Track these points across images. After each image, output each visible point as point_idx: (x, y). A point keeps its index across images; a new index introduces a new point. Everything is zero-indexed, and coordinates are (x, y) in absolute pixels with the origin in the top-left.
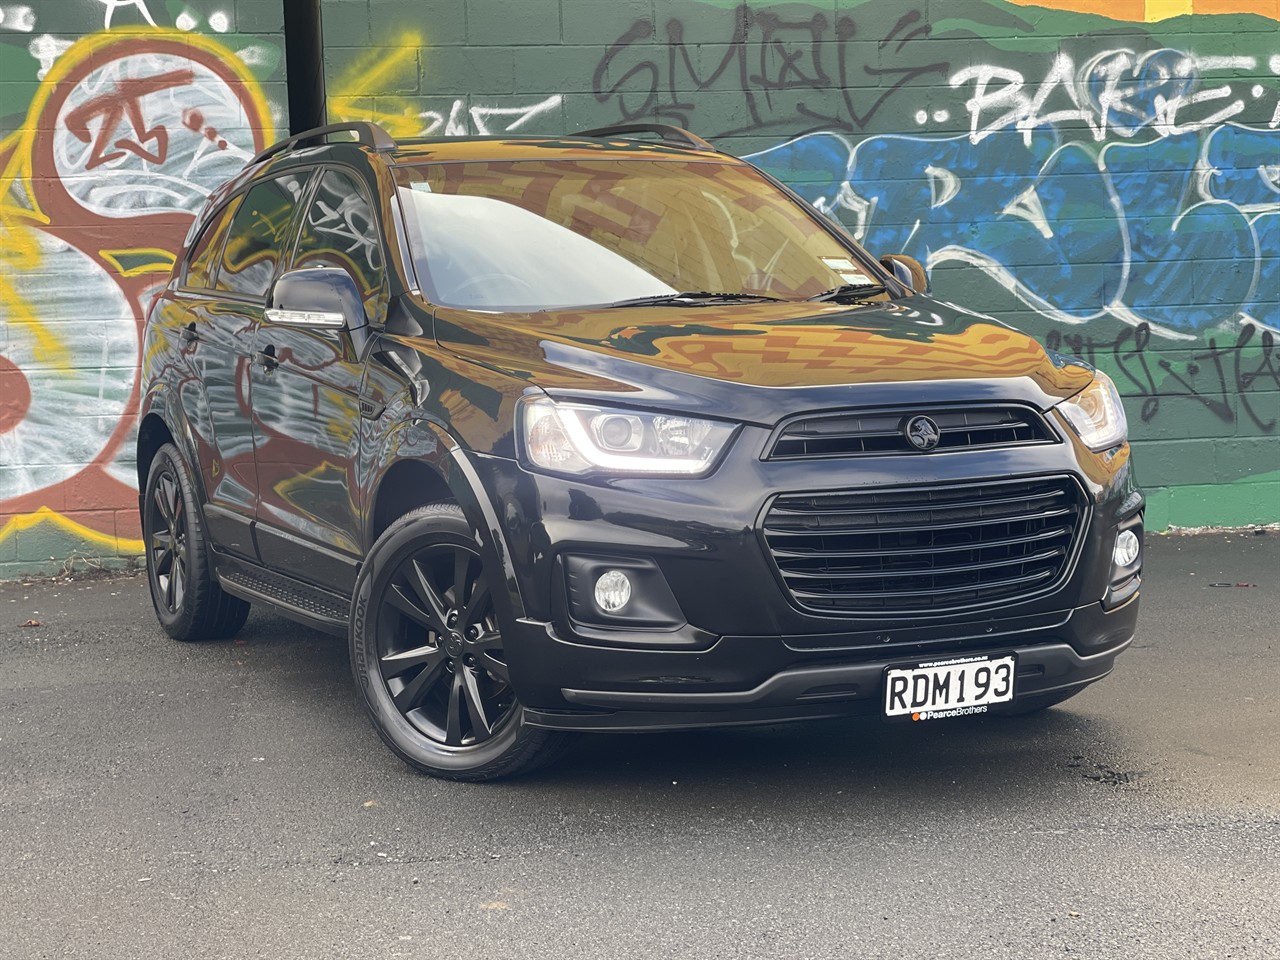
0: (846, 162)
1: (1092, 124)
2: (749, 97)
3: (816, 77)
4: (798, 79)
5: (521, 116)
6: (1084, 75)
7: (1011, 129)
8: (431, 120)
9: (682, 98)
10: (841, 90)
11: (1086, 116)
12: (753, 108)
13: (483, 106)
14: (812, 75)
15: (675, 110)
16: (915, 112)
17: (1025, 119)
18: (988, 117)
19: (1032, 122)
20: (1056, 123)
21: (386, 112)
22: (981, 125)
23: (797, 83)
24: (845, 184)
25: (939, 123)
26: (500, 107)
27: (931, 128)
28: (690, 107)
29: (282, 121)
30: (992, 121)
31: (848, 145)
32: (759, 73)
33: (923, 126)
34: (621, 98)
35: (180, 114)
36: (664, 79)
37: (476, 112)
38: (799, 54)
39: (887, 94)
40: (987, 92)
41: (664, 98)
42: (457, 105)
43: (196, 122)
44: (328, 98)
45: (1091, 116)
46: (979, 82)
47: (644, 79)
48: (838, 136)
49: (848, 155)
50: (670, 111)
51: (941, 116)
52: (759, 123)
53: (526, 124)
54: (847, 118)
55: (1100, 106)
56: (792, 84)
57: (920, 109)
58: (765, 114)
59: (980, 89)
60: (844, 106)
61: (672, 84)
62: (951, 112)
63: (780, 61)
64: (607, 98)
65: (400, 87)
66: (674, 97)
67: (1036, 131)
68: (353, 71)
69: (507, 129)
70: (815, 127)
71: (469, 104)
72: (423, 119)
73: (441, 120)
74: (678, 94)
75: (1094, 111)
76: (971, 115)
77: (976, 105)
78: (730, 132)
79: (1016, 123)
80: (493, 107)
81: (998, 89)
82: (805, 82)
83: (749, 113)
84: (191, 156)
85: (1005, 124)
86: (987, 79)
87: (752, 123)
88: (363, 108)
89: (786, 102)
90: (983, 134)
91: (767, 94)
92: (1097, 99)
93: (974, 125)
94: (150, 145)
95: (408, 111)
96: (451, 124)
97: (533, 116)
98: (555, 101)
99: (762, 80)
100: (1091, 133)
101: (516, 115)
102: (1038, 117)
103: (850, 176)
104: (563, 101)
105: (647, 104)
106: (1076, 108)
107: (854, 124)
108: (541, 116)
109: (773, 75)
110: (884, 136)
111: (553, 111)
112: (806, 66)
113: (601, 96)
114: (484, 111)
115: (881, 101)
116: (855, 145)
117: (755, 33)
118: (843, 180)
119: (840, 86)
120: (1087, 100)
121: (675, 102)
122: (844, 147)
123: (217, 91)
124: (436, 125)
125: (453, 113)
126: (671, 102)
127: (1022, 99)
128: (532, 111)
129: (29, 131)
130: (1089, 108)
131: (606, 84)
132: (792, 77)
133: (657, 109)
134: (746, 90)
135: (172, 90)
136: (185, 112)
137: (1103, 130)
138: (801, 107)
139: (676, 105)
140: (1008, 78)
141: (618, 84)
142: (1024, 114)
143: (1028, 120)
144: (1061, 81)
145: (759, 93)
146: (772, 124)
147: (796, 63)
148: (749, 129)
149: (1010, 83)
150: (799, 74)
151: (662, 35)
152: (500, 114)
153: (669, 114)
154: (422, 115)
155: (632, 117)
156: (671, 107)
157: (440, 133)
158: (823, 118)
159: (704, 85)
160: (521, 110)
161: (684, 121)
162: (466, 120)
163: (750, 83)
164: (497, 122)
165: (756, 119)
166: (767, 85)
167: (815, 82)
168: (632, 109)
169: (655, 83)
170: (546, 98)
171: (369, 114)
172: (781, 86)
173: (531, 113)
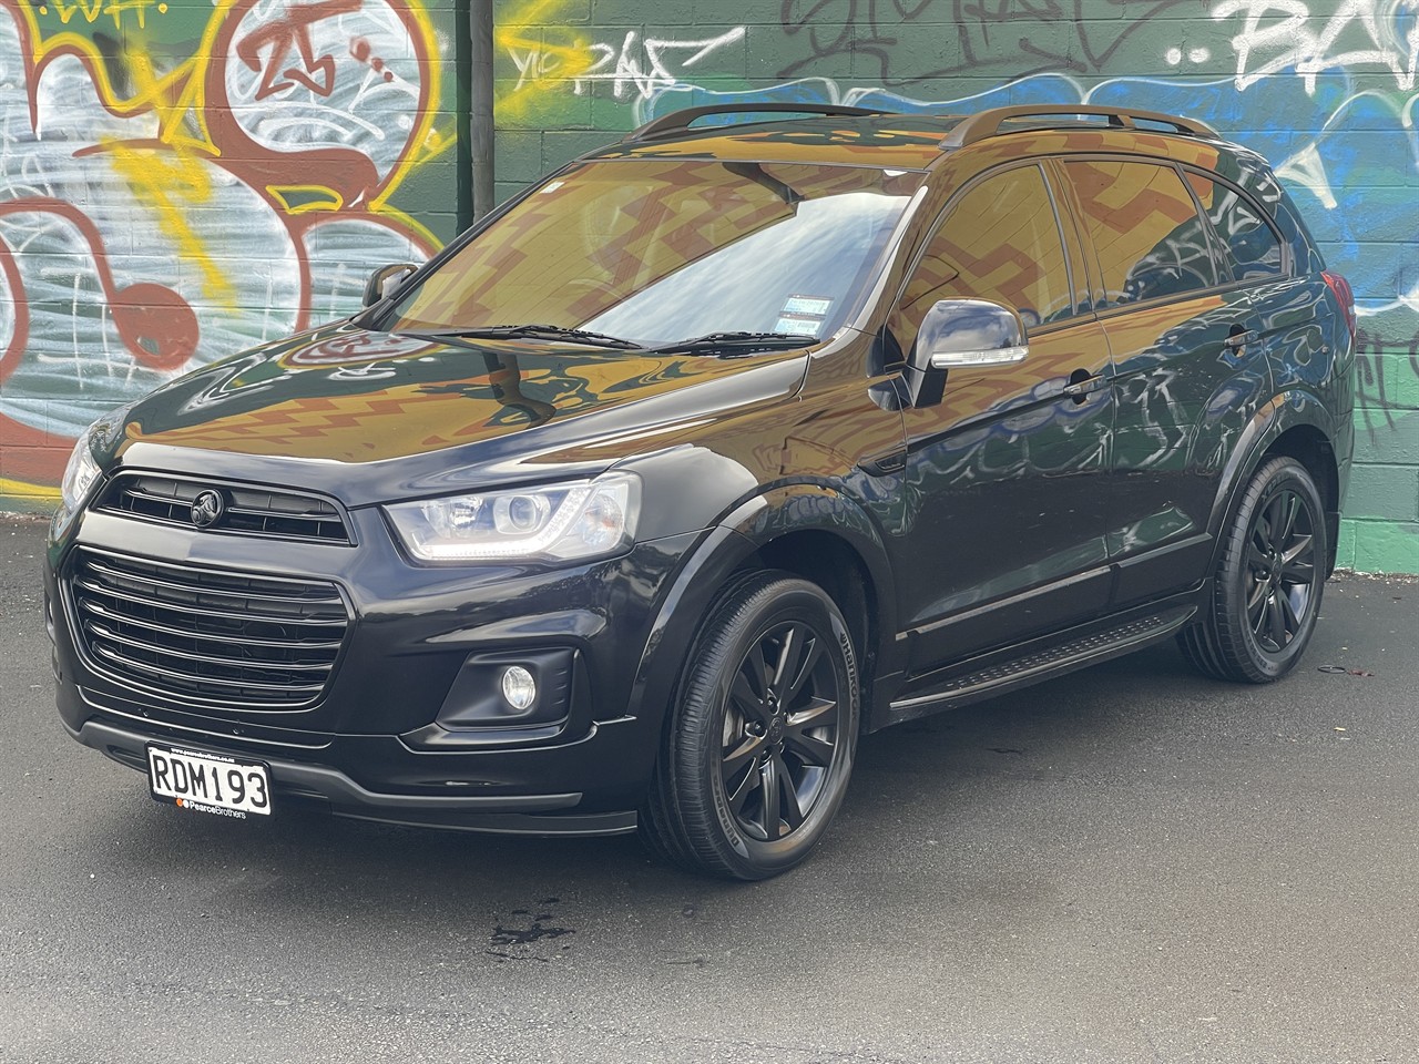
1: (1396, 69)
2: (963, 31)
3: (1045, 7)
4: (1023, 9)
5: (700, 49)
6: (1389, 7)
7: (1290, 71)
8: (602, 53)
9: (884, 31)
10: (1075, 23)
11: (1390, 58)
12: (966, 43)
13: (658, 38)
14: (1040, 4)
15: (874, 45)
16: (1165, 51)
17: (1308, 60)
18: (1259, 57)
19: (1318, 65)
20: (1347, 67)
21: (554, 44)
22: (1250, 68)
23: (1020, 14)
25: (1196, 64)
26: (676, 39)
27: (1187, 70)
28: (892, 42)
29: (448, 53)
30: (1265, 63)
31: (1080, 90)
32: (975, 2)
33: (1175, 67)
34: (813, 29)
35: (347, 43)
36: (863, 11)
37: (651, 45)
39: (1131, 29)
40: (1260, 26)
41: (862, 31)
42: (630, 36)
43: (362, 51)
44: (495, 27)
45: (1395, 59)
46: (1251, 14)
47: (840, 9)
48: (1068, 78)
50: (867, 46)
51: (1200, 56)
52: (972, 62)
53: (705, 58)
54: (1081, 57)
55: (1408, 47)
56: (1014, 15)
57: (1173, 46)
58: (980, 52)
59: (1250, 24)
60: (1077, 41)
61: (872, 15)
62: (1212, 50)
64: (797, 29)
65: (568, 16)
66: (874, 30)
67: (1323, 76)
69: (684, 64)
70: (1040, 67)
71: (643, 36)
72: (594, 52)
73: (612, 53)
74: (878, 27)
75: (1399, 52)
76: (1238, 55)
77: (1243, 44)
78: (939, 72)
79: (1295, 66)
80: (670, 40)
81: (1275, 23)
82: (1031, 13)
83: (961, 49)
84: (357, 88)
85: (1281, 67)
86: (1261, 11)
87: (964, 61)
88: (531, 39)
89: (1006, 37)
90: (1253, 78)
91: (984, 27)
92: (1404, 36)
93: (1241, 68)
94: (318, 76)
95: (577, 43)
96: (623, 58)
97: (713, 50)
98: (737, 32)
99: (978, 11)
100: (1395, 80)
101: (693, 48)
102: (1325, 58)
104: (746, 33)
105: (842, 38)
106: (1376, 49)
107: (1088, 63)
108: (721, 50)
109: (991, 7)
110: (1126, 79)
111: (735, 44)
113: (789, 28)
114: (659, 44)
115: (1123, 37)
116: (1088, 90)
119: (1073, 17)
120: (1391, 38)
121: (875, 36)
122: (1075, 90)
123: (385, 19)
124: (607, 58)
125: (626, 47)
126: (870, 36)
127: (1305, 35)
128: (711, 44)
129: (202, 58)
130: (1393, 49)
131: (796, 15)
132: (1016, 7)
133: (853, 43)
134: (959, 22)
135: (340, 17)
136: (352, 40)
137: (1411, 75)
138: (1024, 44)
139: (876, 40)
140: (1288, 10)
141: (810, 15)
142: (1307, 55)
143: (1311, 63)
144: (1358, 15)
145: (974, 26)
146: (988, 62)
148: (960, 68)
149: (1291, 16)
150: (1024, 3)
152: (677, 48)
153: (865, 50)
154: (593, 47)
155: (822, 53)
156: (869, 41)
157: (611, 67)
158: (1050, 56)
159: (912, 16)
160: (700, 44)
161: (884, 57)
162: (639, 54)
163: (964, 14)
164: (672, 59)
165: (970, 57)
166: (985, 16)
167: (1043, 12)
168: (824, 43)
169: (853, 13)
170: (729, 30)
171: (537, 45)
172: (1001, 17)
173: (712, 47)
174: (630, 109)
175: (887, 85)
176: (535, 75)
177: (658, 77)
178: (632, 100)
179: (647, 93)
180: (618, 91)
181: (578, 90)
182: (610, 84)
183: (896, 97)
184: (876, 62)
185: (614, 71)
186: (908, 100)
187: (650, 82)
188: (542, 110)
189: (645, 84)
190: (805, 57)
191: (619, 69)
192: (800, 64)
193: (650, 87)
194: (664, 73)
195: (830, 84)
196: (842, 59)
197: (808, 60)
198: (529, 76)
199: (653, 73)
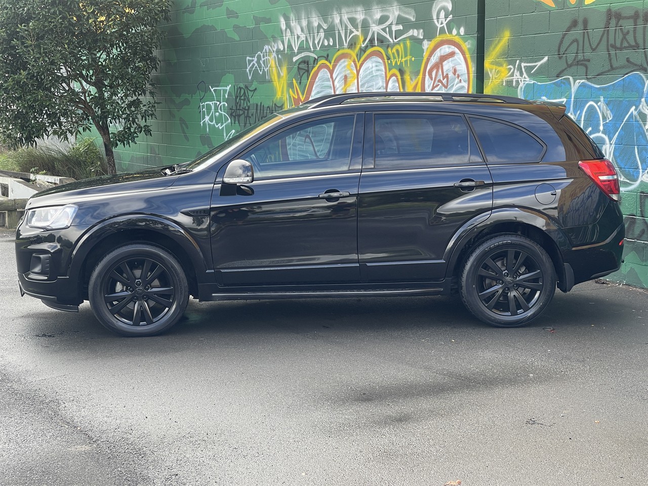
0: (644, 89)
2: (609, 54)
4: (627, 45)
5: (536, 66)
8: (510, 69)
9: (586, 56)
10: (643, 50)
12: (610, 60)
13: (525, 63)
14: (633, 43)
15: (584, 62)
21: (499, 66)
24: (643, 100)
26: (530, 63)
28: (589, 61)
29: (474, 71)
31: (645, 79)
32: (613, 43)
34: (566, 56)
35: (451, 69)
36: (581, 48)
37: (523, 65)
38: (628, 33)
41: (580, 57)
42: (518, 62)
43: (455, 71)
44: (485, 60)
47: (574, 47)
48: (641, 74)
49: (645, 84)
50: (582, 62)
52: (612, 68)
53: (537, 70)
54: (645, 65)
56: (626, 48)
58: (615, 65)
60: (644, 58)
61: (583, 50)
63: (621, 36)
64: (562, 56)
65: (503, 55)
66: (584, 56)
68: (491, 49)
69: (532, 72)
70: (632, 70)
71: (521, 62)
72: (508, 69)
74: (585, 54)
78: (602, 73)
80: (528, 63)
82: (630, 47)
83: (609, 63)
84: (453, 85)
87: (610, 68)
88: (493, 64)
89: (622, 57)
91: (616, 53)
94: (444, 81)
95: (505, 65)
96: (516, 70)
98: (546, 58)
99: (614, 46)
101: (534, 66)
103: (645, 95)
104: (548, 59)
105: (575, 60)
107: (647, 68)
108: (541, 65)
109: (618, 45)
111: (545, 63)
112: (630, 38)
113: (560, 56)
117: (613, 22)
118: (642, 98)
119: (643, 48)
121: (584, 58)
122: (643, 80)
123: (460, 59)
124: (512, 70)
125: (516, 66)
126: (582, 58)
128: (539, 64)
129: (421, 76)
131: (562, 50)
132: (625, 44)
133: (578, 61)
134: (608, 51)
135: (450, 59)
136: (453, 67)
138: (628, 60)
139: (584, 60)
141: (566, 51)
145: (613, 52)
146: (617, 68)
147: (627, 37)
148: (609, 71)
150: (628, 43)
151: (580, 25)
152: (529, 66)
153: (581, 65)
154: (508, 67)
155: (569, 66)
156: (582, 61)
157: (512, 75)
158: (636, 65)
159: (594, 50)
160: (536, 64)
161: (586, 67)
162: (520, 69)
163: (610, 48)
164: (528, 69)
165: (611, 66)
166: (616, 48)
167: (634, 46)
168: (570, 62)
169: (578, 50)
170: (543, 58)
171: (494, 67)
172: (621, 49)
173: (539, 65)
174: (517, 91)
175: (587, 79)
176: (494, 79)
177: (525, 78)
178: (518, 87)
179: (521, 84)
180: (514, 84)
181: (504, 84)
182: (512, 81)
183: (590, 84)
184: (584, 69)
185: (513, 76)
186: (593, 85)
187: (522, 80)
188: (495, 92)
189: (521, 81)
190: (564, 68)
191: (515, 75)
192: (563, 71)
193: (523, 82)
194: (526, 77)
195: (571, 78)
196: (574, 68)
197: (566, 69)
198: (492, 79)
199: (523, 76)
